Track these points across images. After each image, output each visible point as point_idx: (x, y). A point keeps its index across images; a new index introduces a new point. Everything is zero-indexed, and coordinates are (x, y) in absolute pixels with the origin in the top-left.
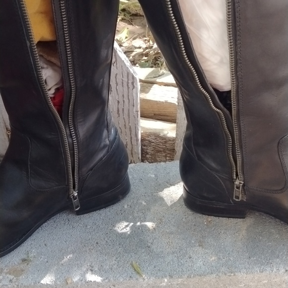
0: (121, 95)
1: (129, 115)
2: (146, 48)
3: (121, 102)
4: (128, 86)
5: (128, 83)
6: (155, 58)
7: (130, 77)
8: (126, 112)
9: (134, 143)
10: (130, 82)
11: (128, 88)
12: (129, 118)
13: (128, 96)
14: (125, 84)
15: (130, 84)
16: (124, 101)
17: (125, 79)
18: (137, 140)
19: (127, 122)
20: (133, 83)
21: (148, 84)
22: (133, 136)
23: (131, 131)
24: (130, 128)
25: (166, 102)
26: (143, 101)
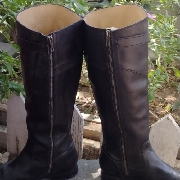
0: (75, 126)
1: (78, 136)
2: (88, 103)
3: (75, 130)
4: (78, 122)
5: (78, 121)
6: (92, 109)
7: (80, 119)
8: (77, 135)
9: (79, 150)
10: (80, 121)
11: (79, 123)
12: (78, 138)
13: (78, 127)
14: (77, 122)
15: (79, 122)
16: (76, 129)
17: (77, 119)
18: (81, 149)
19: (77, 140)
20: (81, 121)
21: (88, 122)
22: (79, 147)
23: (78, 144)
24: (78, 143)
25: (96, 131)
26: (85, 130)
